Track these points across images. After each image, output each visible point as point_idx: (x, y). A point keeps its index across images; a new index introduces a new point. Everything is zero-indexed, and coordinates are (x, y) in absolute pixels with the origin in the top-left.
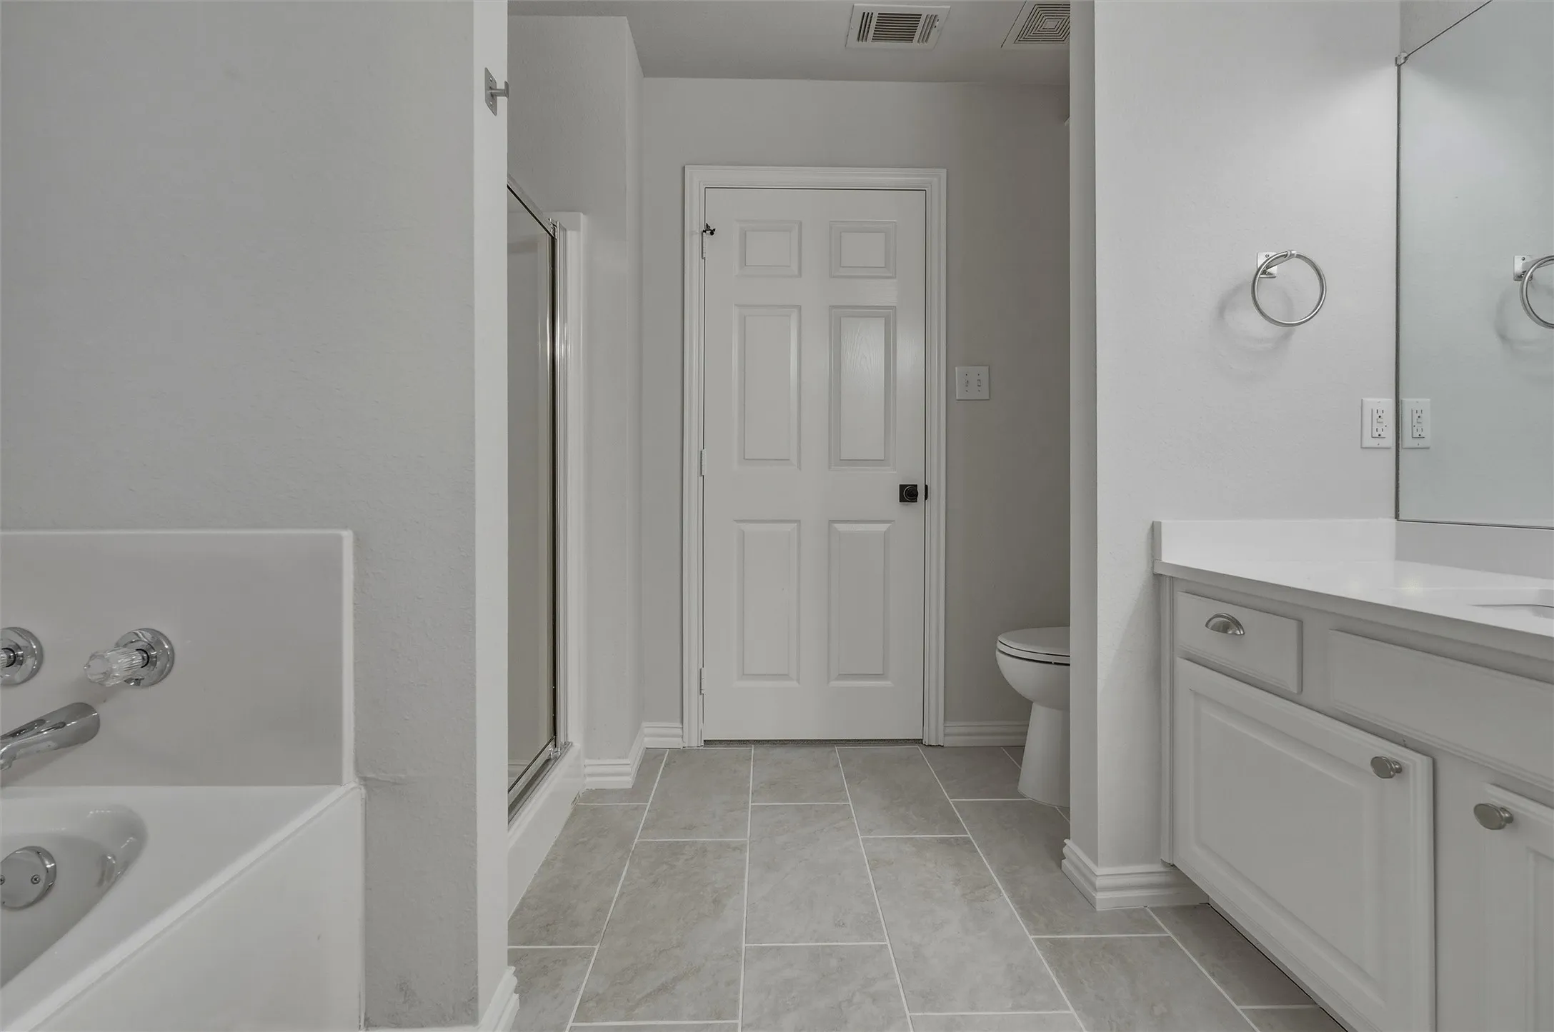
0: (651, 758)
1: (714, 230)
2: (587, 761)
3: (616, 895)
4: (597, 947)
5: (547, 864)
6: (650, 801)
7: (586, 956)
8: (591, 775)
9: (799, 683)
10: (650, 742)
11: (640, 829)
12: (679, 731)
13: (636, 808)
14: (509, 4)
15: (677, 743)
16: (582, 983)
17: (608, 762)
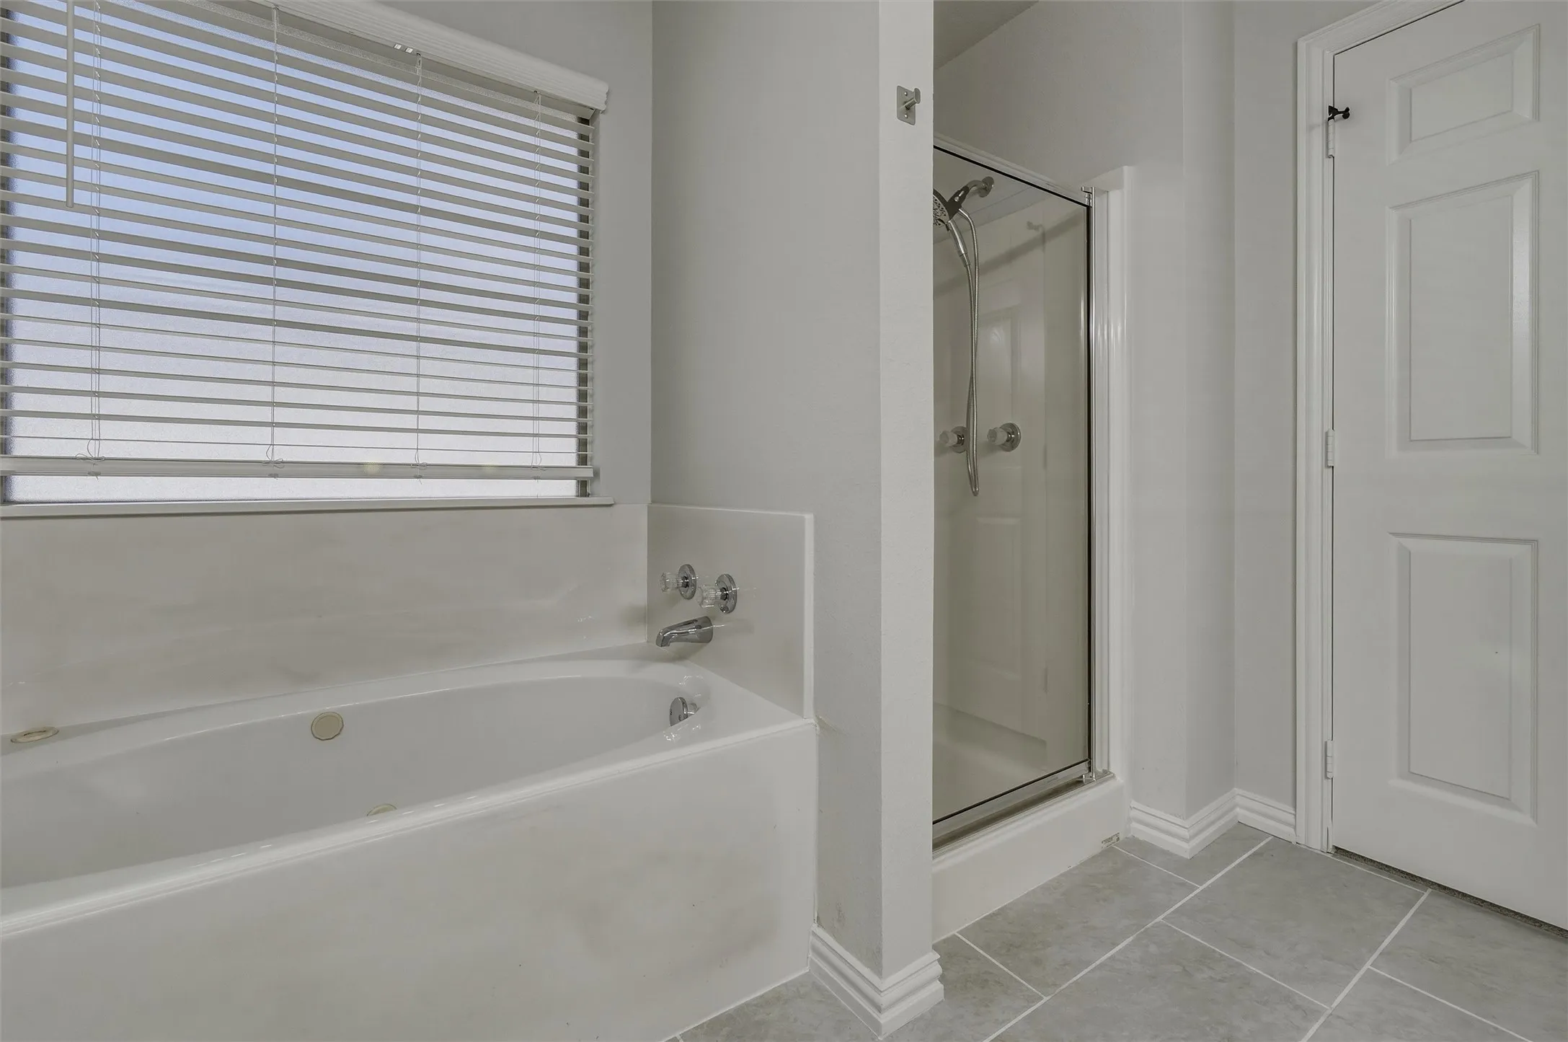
0: (1239, 835)
1: (1348, 109)
2: (1134, 804)
3: (1098, 962)
4: (1046, 999)
5: (1045, 888)
6: (1205, 886)
7: (1033, 999)
8: (1140, 822)
9: (1536, 822)
10: (1242, 814)
11: (1172, 909)
12: (1291, 819)
13: (1183, 884)
14: (937, 6)
15: (1286, 832)
16: (1009, 1021)
17: (1158, 813)
